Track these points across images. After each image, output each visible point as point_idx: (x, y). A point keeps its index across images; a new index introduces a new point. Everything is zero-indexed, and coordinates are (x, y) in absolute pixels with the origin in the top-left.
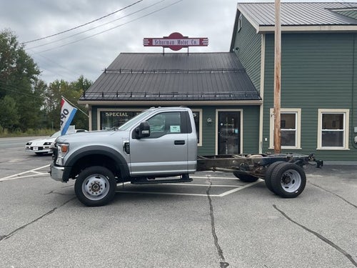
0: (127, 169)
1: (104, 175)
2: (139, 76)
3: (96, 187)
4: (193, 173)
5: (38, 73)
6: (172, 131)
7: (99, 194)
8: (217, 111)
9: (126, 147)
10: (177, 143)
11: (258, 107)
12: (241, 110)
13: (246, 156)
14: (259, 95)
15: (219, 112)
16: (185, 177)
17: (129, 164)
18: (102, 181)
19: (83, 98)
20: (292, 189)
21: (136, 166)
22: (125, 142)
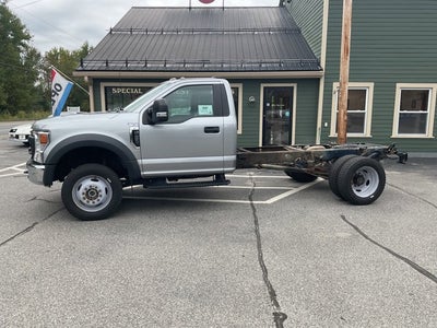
0: (137, 168)
1: (104, 177)
2: (156, 38)
3: (92, 193)
4: (231, 172)
5: (28, 38)
6: (200, 113)
7: (97, 203)
8: (262, 86)
9: (135, 136)
10: (209, 130)
11: (317, 80)
12: (295, 85)
13: (303, 147)
14: (319, 64)
15: (265, 88)
16: (220, 178)
17: (139, 161)
18: (101, 185)
19: (80, 68)
20: (365, 192)
21: (150, 163)
22: (132, 128)
